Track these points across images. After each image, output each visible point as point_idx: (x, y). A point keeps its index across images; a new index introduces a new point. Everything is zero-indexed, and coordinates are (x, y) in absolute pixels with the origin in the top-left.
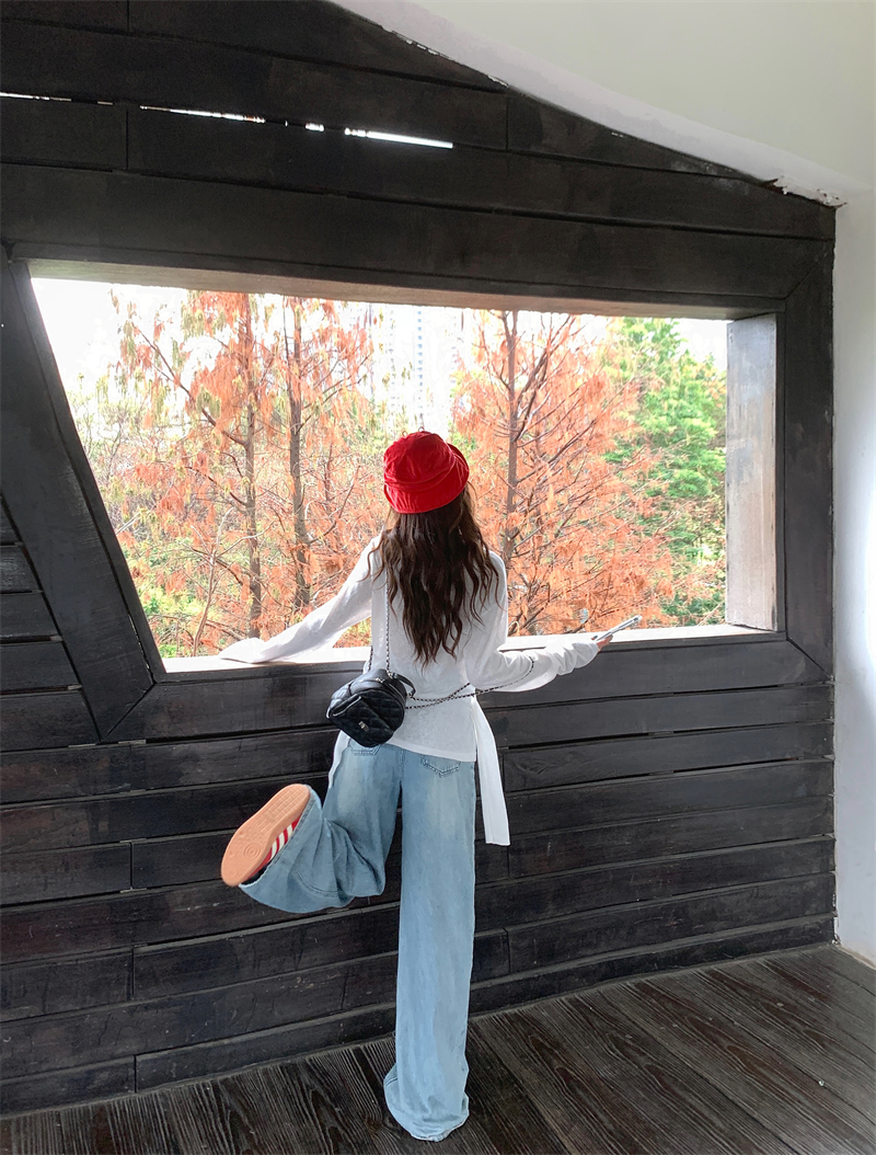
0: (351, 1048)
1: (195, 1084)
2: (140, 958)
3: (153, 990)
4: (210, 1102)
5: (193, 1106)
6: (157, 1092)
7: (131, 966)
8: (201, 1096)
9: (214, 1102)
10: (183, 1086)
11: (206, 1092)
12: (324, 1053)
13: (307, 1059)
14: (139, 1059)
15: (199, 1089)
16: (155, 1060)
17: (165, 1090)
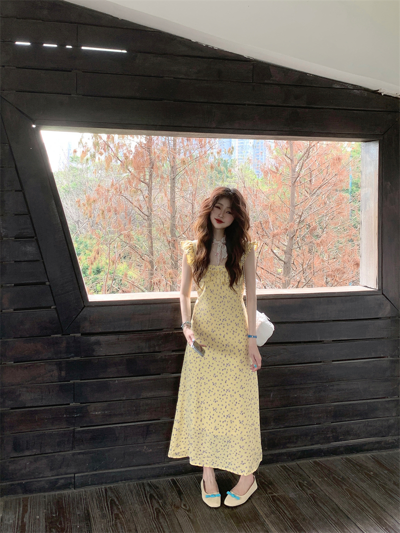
0: (170, 479)
1: (97, 488)
2: (76, 433)
3: (82, 446)
4: (103, 496)
5: (96, 497)
6: (83, 490)
7: (74, 436)
8: (100, 493)
9: (105, 496)
10: (93, 488)
11: (102, 491)
12: (156, 480)
13: (149, 482)
14: (76, 475)
15: (99, 489)
16: (82, 476)
17: (86, 489)
